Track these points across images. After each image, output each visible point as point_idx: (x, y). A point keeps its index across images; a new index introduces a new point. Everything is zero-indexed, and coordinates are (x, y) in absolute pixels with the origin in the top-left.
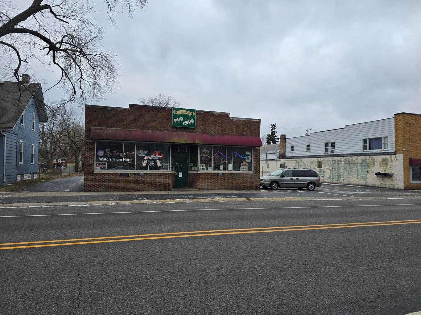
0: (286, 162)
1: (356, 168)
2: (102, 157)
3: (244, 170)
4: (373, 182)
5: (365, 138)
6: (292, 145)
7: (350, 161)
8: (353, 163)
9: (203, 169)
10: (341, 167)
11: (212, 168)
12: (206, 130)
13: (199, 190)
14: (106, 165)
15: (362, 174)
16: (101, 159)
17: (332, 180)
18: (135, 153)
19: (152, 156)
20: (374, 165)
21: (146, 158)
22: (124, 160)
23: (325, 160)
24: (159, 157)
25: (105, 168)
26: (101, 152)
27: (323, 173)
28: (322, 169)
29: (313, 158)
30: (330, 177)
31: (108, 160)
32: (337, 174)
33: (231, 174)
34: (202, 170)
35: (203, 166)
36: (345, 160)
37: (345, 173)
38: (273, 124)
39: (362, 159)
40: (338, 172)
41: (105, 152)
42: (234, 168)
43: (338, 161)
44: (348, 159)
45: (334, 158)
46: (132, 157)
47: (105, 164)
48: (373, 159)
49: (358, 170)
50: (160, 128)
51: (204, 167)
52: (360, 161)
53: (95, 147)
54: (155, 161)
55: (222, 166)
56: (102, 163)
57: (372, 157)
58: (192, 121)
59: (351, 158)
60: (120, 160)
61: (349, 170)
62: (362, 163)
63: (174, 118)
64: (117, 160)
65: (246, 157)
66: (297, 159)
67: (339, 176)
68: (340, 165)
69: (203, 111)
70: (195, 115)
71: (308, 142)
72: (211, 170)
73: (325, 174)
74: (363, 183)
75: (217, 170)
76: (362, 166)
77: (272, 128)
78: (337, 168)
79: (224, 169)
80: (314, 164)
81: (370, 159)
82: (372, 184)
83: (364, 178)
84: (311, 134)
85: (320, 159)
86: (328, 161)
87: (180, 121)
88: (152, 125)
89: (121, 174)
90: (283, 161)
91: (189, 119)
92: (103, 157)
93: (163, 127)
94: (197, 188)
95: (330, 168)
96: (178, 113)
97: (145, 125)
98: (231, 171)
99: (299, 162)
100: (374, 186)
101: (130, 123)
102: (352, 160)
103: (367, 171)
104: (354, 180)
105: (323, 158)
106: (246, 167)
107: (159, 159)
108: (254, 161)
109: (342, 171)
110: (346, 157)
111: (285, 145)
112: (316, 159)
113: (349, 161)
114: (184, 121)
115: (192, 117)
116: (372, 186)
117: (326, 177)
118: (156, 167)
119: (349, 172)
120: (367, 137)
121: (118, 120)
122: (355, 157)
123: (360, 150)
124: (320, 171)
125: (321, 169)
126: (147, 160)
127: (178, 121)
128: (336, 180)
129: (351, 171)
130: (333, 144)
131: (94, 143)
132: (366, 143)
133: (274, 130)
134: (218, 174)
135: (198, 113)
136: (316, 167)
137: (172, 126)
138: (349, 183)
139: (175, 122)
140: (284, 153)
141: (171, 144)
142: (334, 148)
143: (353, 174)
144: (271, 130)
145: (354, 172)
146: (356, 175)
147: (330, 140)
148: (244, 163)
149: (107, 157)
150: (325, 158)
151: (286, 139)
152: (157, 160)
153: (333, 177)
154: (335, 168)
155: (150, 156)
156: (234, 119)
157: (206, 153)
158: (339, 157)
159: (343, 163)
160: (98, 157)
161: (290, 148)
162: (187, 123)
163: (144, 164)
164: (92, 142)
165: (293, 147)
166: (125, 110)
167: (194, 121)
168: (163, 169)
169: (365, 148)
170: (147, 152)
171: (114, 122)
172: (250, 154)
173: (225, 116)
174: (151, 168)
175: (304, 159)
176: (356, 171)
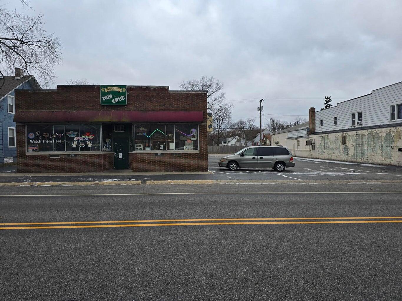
0: (314, 138)
1: (380, 143)
2: (32, 139)
3: (188, 149)
4: (398, 160)
5: (393, 104)
6: (321, 119)
7: (374, 135)
8: (377, 136)
9: (140, 149)
10: (365, 142)
11: (150, 147)
12: (140, 106)
13: (134, 171)
14: (38, 147)
15: (386, 150)
16: (32, 141)
17: (356, 158)
18: (64, 134)
19: (83, 137)
20: (400, 138)
21: (75, 139)
22: (54, 142)
23: (349, 134)
24: (90, 137)
25: (37, 150)
26: (31, 135)
27: (348, 150)
28: (346, 146)
29: (338, 133)
30: (354, 155)
31: (38, 142)
32: (361, 152)
33: (172, 154)
34: (138, 150)
35: (140, 146)
36: (369, 133)
37: (369, 150)
38: (327, 97)
39: (387, 131)
40: (362, 149)
41: (35, 135)
42: (176, 147)
43: (362, 135)
44: (372, 132)
45: (358, 132)
46: (62, 138)
47: (36, 146)
48: (398, 131)
49: (382, 146)
50: (89, 108)
51: (142, 147)
52: (384, 134)
53: (25, 130)
54: (85, 141)
55: (162, 146)
56: (34, 145)
57: (398, 128)
58: (123, 98)
59: (375, 130)
60: (51, 141)
61: (373, 146)
62: (386, 137)
63: (102, 96)
64: (47, 142)
65: (191, 135)
66: (323, 135)
67: (363, 154)
68: (364, 140)
69: (136, 86)
70: (126, 91)
71: (336, 114)
72: (148, 150)
73: (349, 152)
74: (387, 161)
75: (156, 150)
76: (386, 140)
77: (326, 102)
78: (360, 144)
79: (164, 149)
80: (339, 140)
81: (396, 130)
82: (397, 163)
83: (388, 155)
84: (338, 105)
85: (345, 134)
86: (352, 136)
87: (109, 98)
88: (80, 105)
89: (52, 156)
90: (311, 137)
91: (120, 96)
92: (34, 139)
93: (92, 106)
94: (132, 170)
95: (354, 144)
96: (106, 90)
97: (73, 105)
98: (173, 151)
99: (325, 138)
100: (400, 165)
101: (58, 104)
102: (377, 134)
103: (392, 146)
104: (378, 159)
105: (348, 132)
106: (192, 147)
107: (89, 139)
108: (200, 139)
109: (365, 147)
110: (370, 130)
111: (315, 120)
112: (340, 134)
113: (372, 135)
114: (113, 98)
115: (123, 94)
116: (398, 165)
117: (350, 156)
118: (86, 148)
119: (372, 148)
120: (395, 104)
121: (46, 102)
122: (379, 129)
123: (387, 120)
124: (344, 148)
125: (344, 145)
126: (78, 140)
127: (107, 99)
128: (360, 158)
129: (375, 147)
130: (360, 115)
131: (24, 126)
132: (395, 111)
133: (328, 104)
134: (157, 154)
135: (130, 89)
136: (341, 144)
137: (101, 105)
138: (373, 162)
139: (104, 100)
140: (314, 129)
141: (101, 123)
142: (361, 120)
143: (377, 150)
144: (325, 104)
145: (378, 148)
146: (380, 152)
147: (356, 110)
148: (189, 141)
149: (38, 140)
150: (349, 132)
151: (316, 113)
152: (87, 140)
153: (357, 155)
154: (359, 144)
155: (81, 137)
156: (174, 92)
157: (144, 131)
158: (363, 130)
159: (367, 137)
160: (29, 139)
161: (320, 123)
162: (117, 100)
163: (74, 145)
164: (22, 126)
165: (322, 121)
166: (53, 91)
167: (125, 97)
168: (95, 150)
169: (393, 118)
170: (77, 133)
171: (43, 104)
172: (196, 131)
173: (164, 90)
174: (82, 149)
175: (329, 134)
176: (380, 147)
